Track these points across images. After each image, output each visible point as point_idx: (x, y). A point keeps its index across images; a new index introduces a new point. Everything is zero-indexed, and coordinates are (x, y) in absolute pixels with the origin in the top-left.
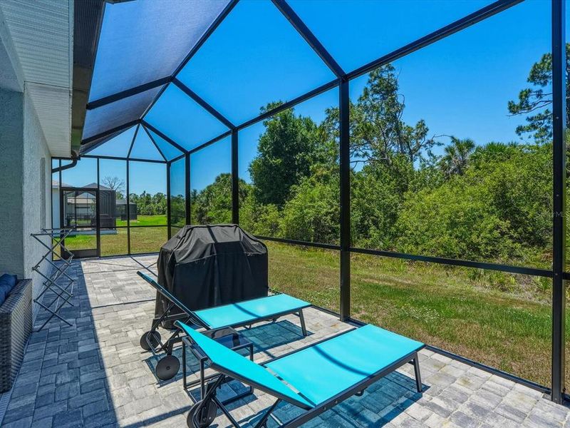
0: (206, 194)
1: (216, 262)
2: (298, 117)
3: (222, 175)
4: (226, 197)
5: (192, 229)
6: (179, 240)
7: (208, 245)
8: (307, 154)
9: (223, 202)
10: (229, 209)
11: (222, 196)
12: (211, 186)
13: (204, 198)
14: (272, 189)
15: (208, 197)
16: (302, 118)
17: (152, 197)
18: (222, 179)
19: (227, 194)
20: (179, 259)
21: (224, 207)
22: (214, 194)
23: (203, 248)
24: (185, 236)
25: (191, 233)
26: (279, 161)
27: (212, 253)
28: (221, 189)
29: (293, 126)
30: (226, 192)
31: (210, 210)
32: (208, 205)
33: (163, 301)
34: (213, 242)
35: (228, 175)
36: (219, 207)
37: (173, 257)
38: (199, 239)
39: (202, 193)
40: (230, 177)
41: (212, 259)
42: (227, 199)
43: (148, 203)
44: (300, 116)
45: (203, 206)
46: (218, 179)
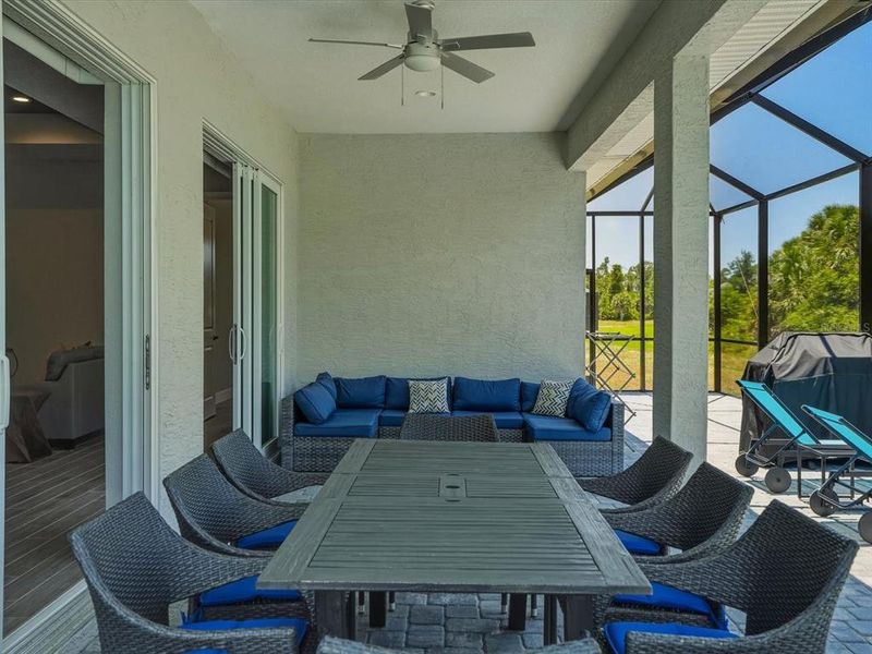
0: (782, 266)
1: (832, 384)
3: (830, 211)
4: (843, 273)
5: (795, 336)
6: (776, 352)
7: (821, 359)
9: (830, 287)
10: (851, 306)
11: (829, 270)
12: (794, 242)
15: (786, 273)
17: (625, 272)
18: (829, 222)
19: (847, 266)
20: (778, 375)
21: (838, 302)
22: (804, 266)
23: (814, 363)
24: (785, 346)
25: (793, 341)
27: (826, 370)
28: (829, 252)
30: (843, 260)
31: (793, 310)
32: (787, 294)
33: (751, 433)
34: (829, 355)
35: (848, 212)
36: (820, 301)
37: (771, 371)
38: (805, 351)
40: (856, 217)
41: (825, 380)
42: (845, 280)
43: (616, 288)
46: (817, 223)
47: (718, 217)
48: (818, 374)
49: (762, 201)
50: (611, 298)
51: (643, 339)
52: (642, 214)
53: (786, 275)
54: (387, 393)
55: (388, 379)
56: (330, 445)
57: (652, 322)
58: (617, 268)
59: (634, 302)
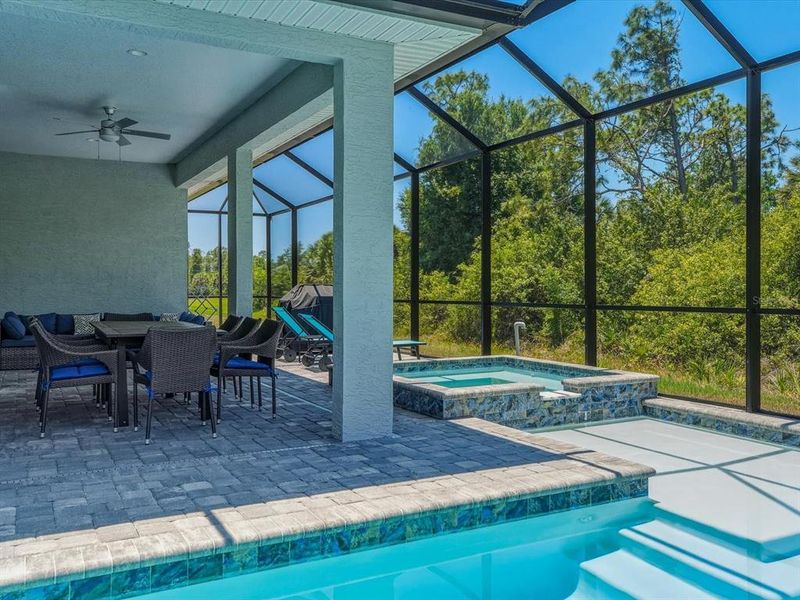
0: (319, 252)
1: (320, 310)
2: (497, 101)
5: (303, 286)
6: (293, 294)
7: (314, 298)
8: (510, 176)
13: (317, 260)
14: (442, 243)
15: (323, 257)
16: (506, 100)
17: (203, 255)
23: (311, 300)
24: (298, 291)
25: (302, 289)
26: (456, 190)
27: (316, 303)
29: (487, 119)
34: (318, 296)
37: (290, 304)
38: (307, 294)
39: (313, 250)
41: (317, 307)
43: (197, 269)
44: (503, 98)
45: (314, 274)
47: (269, 217)
48: (313, 305)
49: (294, 209)
50: (192, 277)
51: (221, 297)
52: (220, 213)
53: (322, 258)
54: (57, 325)
55: (58, 315)
56: (27, 352)
57: (226, 300)
58: (197, 252)
59: (211, 281)
